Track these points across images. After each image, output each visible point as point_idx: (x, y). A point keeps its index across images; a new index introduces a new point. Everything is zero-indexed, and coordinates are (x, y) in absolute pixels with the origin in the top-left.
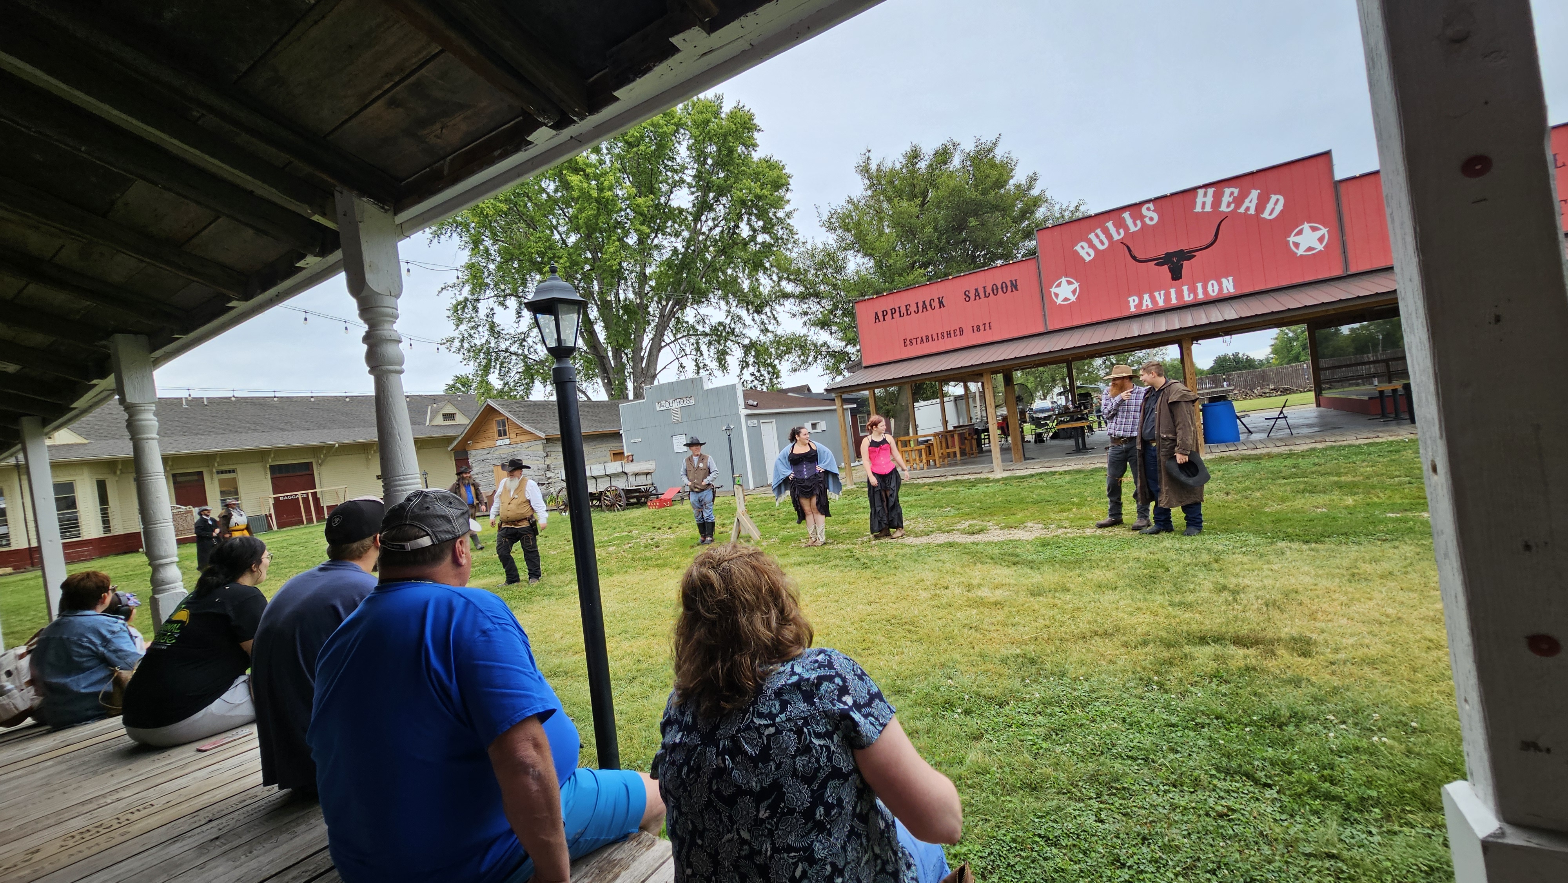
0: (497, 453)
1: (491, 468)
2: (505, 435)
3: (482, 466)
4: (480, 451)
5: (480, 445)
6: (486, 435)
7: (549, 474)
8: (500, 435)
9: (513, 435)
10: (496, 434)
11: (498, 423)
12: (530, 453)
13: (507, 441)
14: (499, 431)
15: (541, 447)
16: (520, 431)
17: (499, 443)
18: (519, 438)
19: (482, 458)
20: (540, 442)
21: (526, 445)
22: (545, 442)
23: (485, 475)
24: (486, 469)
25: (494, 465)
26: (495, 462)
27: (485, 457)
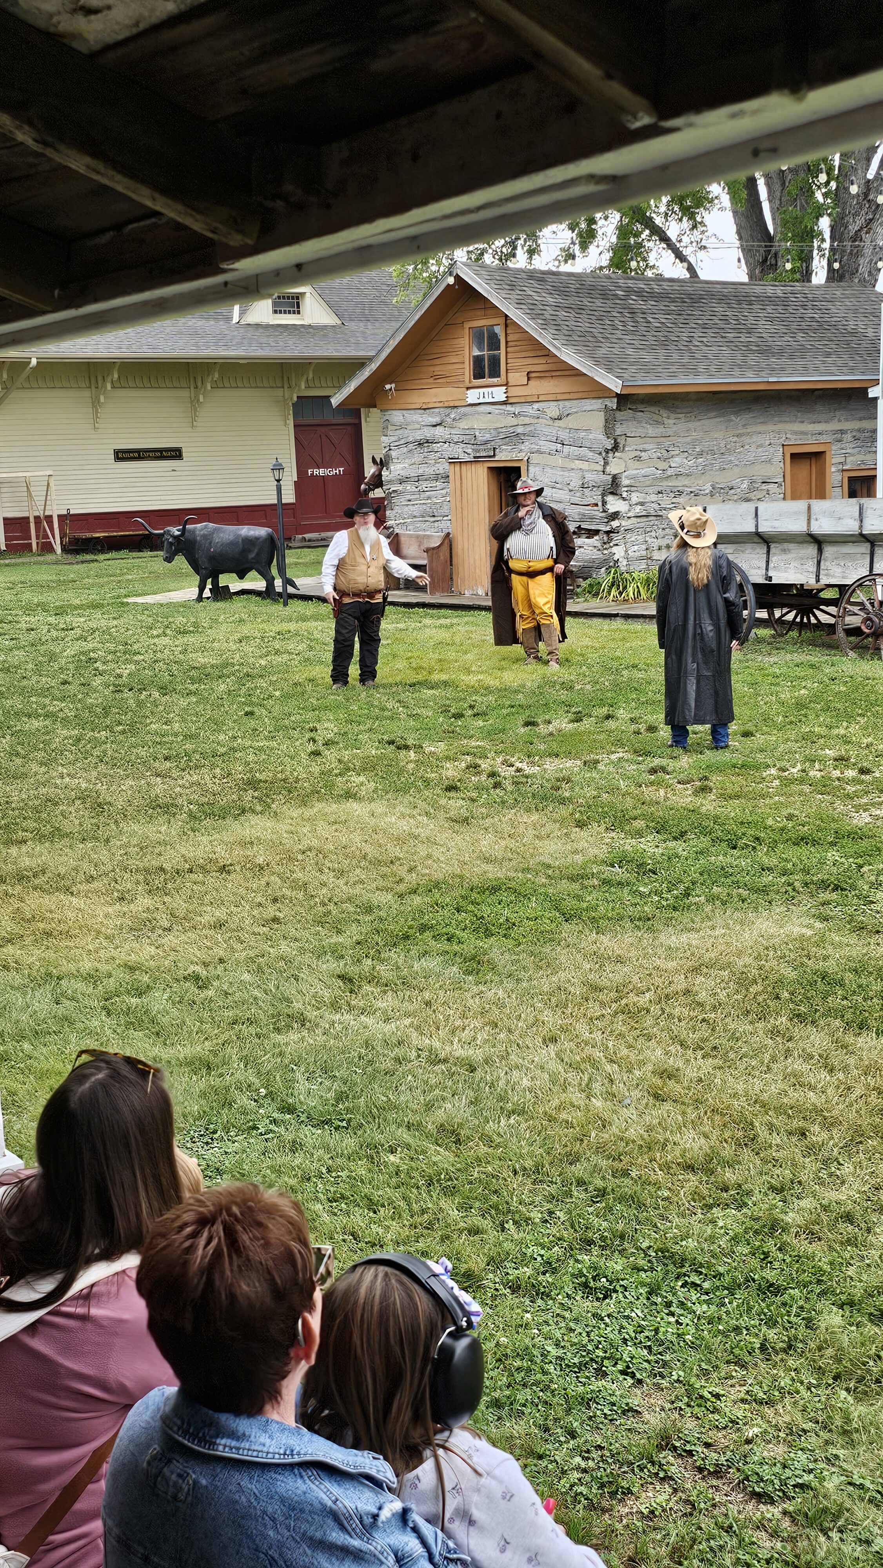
0: (463, 425)
1: (443, 467)
2: (495, 373)
3: (417, 458)
4: (417, 417)
5: (417, 399)
6: (438, 370)
7: (614, 504)
8: (479, 374)
9: (518, 378)
10: (468, 369)
11: (478, 336)
12: (564, 435)
13: (499, 394)
14: (478, 361)
15: (599, 419)
16: (539, 365)
17: (473, 396)
18: (537, 387)
19: (419, 436)
20: (597, 404)
21: (553, 409)
22: (613, 404)
23: (424, 485)
24: (429, 470)
25: (454, 461)
26: (458, 451)
27: (429, 433)
